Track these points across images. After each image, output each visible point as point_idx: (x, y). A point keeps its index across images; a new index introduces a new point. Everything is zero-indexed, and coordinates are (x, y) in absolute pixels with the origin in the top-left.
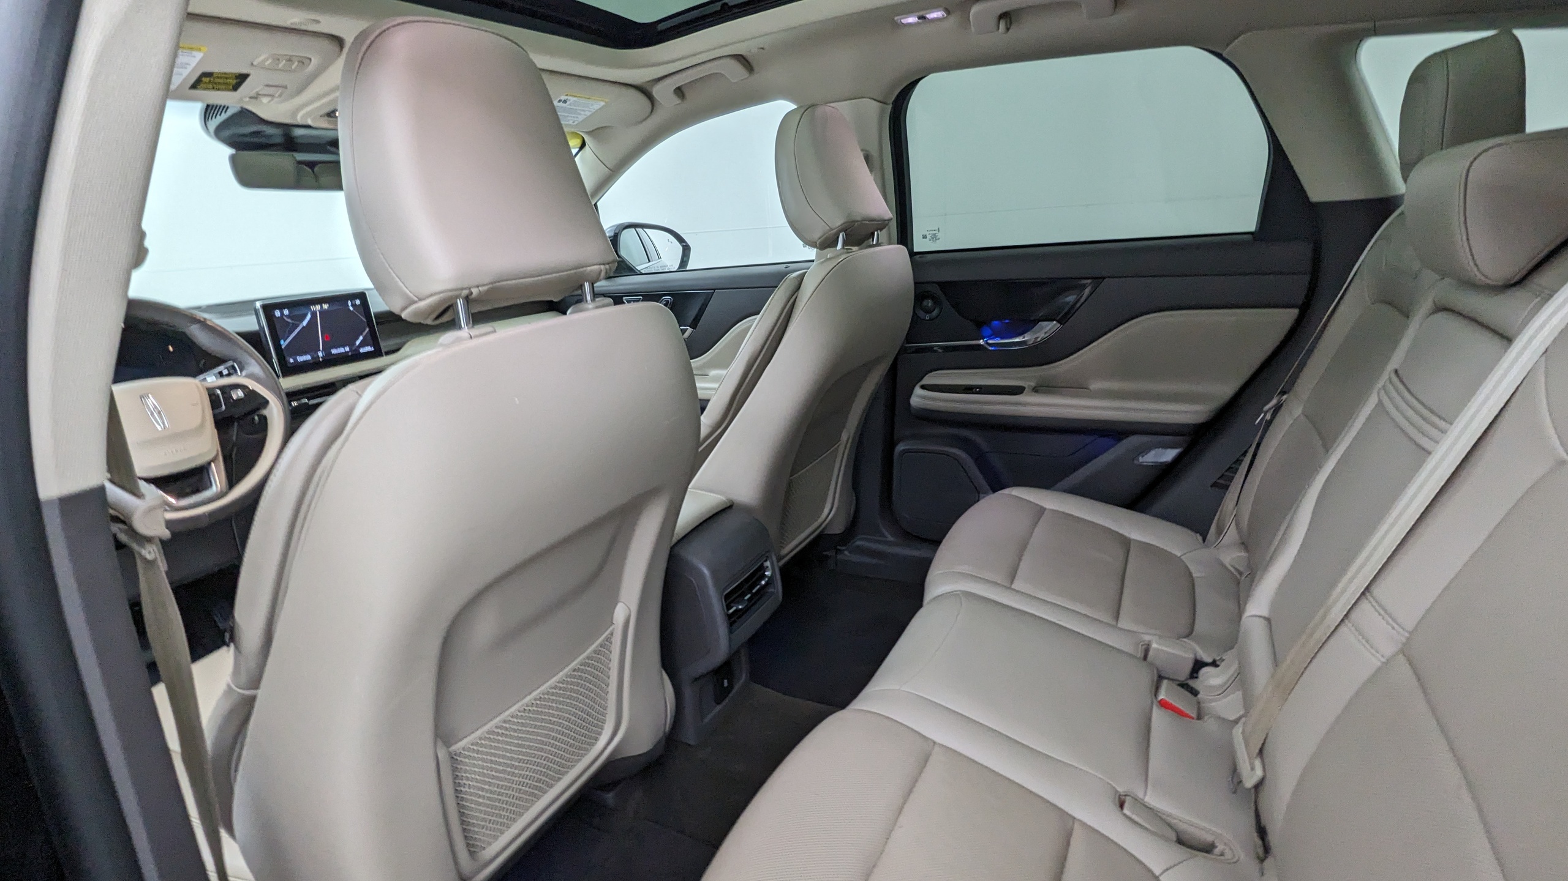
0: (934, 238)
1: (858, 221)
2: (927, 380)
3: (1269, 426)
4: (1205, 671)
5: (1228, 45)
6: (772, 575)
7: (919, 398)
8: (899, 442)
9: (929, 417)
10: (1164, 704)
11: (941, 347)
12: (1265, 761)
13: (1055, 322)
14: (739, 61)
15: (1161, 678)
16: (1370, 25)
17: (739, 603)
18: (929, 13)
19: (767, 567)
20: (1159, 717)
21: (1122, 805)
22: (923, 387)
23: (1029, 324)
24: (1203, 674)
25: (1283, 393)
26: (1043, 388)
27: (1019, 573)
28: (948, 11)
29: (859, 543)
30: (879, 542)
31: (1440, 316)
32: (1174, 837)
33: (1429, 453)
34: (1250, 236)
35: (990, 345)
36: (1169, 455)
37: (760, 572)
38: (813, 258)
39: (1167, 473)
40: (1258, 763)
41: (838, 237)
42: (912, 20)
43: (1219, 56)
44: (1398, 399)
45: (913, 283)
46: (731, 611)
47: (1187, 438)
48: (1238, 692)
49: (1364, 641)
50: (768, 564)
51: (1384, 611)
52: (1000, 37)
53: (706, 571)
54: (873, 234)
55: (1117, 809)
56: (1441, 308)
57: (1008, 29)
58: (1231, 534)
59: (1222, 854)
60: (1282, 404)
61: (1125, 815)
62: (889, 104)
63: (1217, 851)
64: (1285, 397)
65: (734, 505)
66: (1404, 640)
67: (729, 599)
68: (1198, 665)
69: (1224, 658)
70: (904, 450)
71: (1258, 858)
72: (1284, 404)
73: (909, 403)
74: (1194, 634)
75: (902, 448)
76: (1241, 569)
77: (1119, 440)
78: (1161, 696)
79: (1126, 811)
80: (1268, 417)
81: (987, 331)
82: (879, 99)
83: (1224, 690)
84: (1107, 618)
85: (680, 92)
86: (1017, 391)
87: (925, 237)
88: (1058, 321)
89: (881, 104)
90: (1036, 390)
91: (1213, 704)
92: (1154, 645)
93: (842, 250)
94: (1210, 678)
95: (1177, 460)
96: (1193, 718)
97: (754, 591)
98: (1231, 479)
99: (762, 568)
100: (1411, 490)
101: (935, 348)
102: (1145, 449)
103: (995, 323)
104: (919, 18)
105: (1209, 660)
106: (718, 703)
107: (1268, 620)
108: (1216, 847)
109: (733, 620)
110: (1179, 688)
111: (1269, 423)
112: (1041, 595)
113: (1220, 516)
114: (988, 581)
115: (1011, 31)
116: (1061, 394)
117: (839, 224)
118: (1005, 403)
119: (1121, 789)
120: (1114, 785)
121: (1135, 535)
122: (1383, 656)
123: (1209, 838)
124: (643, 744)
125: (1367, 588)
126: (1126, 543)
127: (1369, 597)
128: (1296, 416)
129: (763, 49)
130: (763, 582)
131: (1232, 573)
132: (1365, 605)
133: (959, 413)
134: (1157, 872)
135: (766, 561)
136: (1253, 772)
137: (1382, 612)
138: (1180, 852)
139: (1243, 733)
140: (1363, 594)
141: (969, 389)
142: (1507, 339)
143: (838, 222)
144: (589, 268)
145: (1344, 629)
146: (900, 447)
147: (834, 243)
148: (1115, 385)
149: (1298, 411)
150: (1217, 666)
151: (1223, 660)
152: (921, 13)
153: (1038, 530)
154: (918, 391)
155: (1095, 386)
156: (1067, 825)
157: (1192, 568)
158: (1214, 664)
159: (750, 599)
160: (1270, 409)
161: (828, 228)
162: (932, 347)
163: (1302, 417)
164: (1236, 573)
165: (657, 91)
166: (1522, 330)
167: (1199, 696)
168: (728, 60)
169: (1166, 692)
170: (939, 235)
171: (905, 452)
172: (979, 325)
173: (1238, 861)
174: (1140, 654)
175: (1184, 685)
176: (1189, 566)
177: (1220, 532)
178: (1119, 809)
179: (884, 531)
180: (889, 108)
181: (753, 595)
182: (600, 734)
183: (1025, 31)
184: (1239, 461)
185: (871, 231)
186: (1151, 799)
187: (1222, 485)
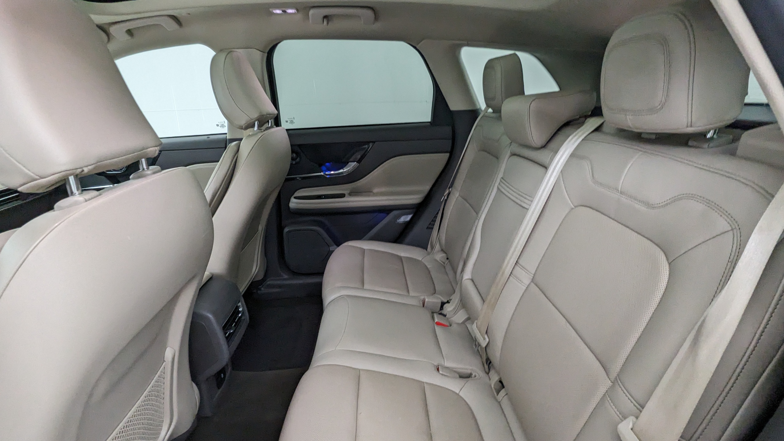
0: (292, 122)
1: (265, 115)
2: (297, 194)
3: (446, 202)
4: (445, 306)
5: (418, 44)
6: (243, 309)
7: (294, 203)
8: (285, 227)
9: (301, 213)
10: (438, 324)
11: (300, 178)
12: (488, 335)
13: (355, 163)
14: (173, 19)
15: (433, 313)
16: (466, 42)
17: (230, 329)
18: (287, 9)
19: (240, 306)
20: (438, 329)
21: (438, 369)
22: (295, 198)
23: (344, 164)
24: (445, 307)
25: (449, 188)
26: (353, 193)
27: (365, 282)
28: (298, 10)
29: (268, 283)
30: (279, 280)
31: (515, 158)
32: (458, 376)
33: (528, 209)
34: (429, 124)
35: (327, 175)
36: (408, 218)
37: (236, 311)
38: (226, 132)
39: (408, 226)
40: (486, 336)
41: (255, 124)
42: (278, 11)
43: (415, 47)
44: (508, 189)
45: (290, 145)
46: (227, 335)
47: (414, 210)
48: (461, 311)
49: (519, 281)
50: (240, 304)
51: (523, 268)
52: (324, 27)
53: (210, 316)
54: (268, 122)
55: (436, 372)
56: (513, 154)
57: (328, 23)
58: (437, 247)
59: (475, 376)
60: (450, 193)
61: (440, 374)
62: (266, 53)
63: (473, 376)
64: (450, 189)
65: (214, 276)
66: (532, 278)
67: (225, 328)
68: (443, 304)
69: (451, 299)
70: (288, 231)
71: (486, 372)
72: (451, 192)
73: (289, 206)
74: (436, 292)
75: (288, 230)
76: (444, 261)
77: (388, 214)
78: (436, 321)
79: (441, 372)
80: (446, 198)
81: (324, 168)
82: (262, 51)
83: (455, 312)
84: (405, 293)
85: (130, 32)
86: (342, 196)
87: (287, 122)
88: (357, 162)
89: (262, 53)
90: (351, 194)
91: (452, 319)
92: (426, 300)
93: (259, 131)
94: (448, 308)
95: (412, 219)
96: (448, 326)
97: (236, 321)
98: (434, 225)
99: (237, 307)
100: (525, 223)
101: (298, 178)
102: (399, 217)
103: (327, 164)
104: (283, 11)
105: (446, 301)
106: (219, 388)
107: (472, 280)
108: (472, 374)
109: (228, 339)
110: (439, 315)
111: (446, 200)
112: (377, 289)
113: (431, 240)
114: (352, 288)
115: (329, 24)
116: (361, 196)
117: (256, 117)
118: (338, 202)
119: (436, 364)
120: (433, 363)
121: (402, 254)
122: (526, 285)
123: (469, 372)
124: (186, 426)
125: (517, 262)
126: (400, 258)
127: (519, 265)
128: (457, 196)
129: (189, 14)
130: (240, 315)
131: (441, 263)
132: (517, 268)
133: (313, 209)
134: (458, 392)
135: (239, 303)
136: (485, 340)
137: (522, 267)
138: (462, 382)
139: (477, 326)
140: (516, 264)
141: (319, 197)
142: (546, 168)
143: (255, 115)
144: (149, 149)
145: (511, 278)
146: (286, 230)
147: (253, 126)
148: (383, 189)
149: (457, 195)
150: (449, 303)
151: (451, 300)
152: (284, 9)
153: (366, 259)
154: (293, 200)
155: (375, 190)
156: (421, 385)
157: (427, 264)
158: (448, 302)
159: (235, 326)
160: (446, 195)
161: (250, 119)
162: (296, 178)
163: (460, 198)
164: (443, 264)
165: (113, 30)
166: (551, 164)
167: (447, 316)
168: (166, 18)
169: (437, 318)
170: (294, 121)
171: (289, 232)
172: (320, 166)
173: (481, 377)
174: (421, 305)
175: (441, 314)
176: (425, 263)
177: (432, 248)
178: (437, 372)
179: (282, 273)
180: (266, 54)
181: (236, 323)
182: (161, 429)
183: (336, 25)
184: (436, 217)
185: (268, 120)
186: (447, 364)
187: (430, 228)
